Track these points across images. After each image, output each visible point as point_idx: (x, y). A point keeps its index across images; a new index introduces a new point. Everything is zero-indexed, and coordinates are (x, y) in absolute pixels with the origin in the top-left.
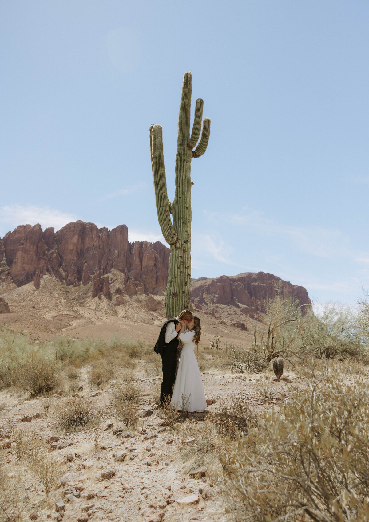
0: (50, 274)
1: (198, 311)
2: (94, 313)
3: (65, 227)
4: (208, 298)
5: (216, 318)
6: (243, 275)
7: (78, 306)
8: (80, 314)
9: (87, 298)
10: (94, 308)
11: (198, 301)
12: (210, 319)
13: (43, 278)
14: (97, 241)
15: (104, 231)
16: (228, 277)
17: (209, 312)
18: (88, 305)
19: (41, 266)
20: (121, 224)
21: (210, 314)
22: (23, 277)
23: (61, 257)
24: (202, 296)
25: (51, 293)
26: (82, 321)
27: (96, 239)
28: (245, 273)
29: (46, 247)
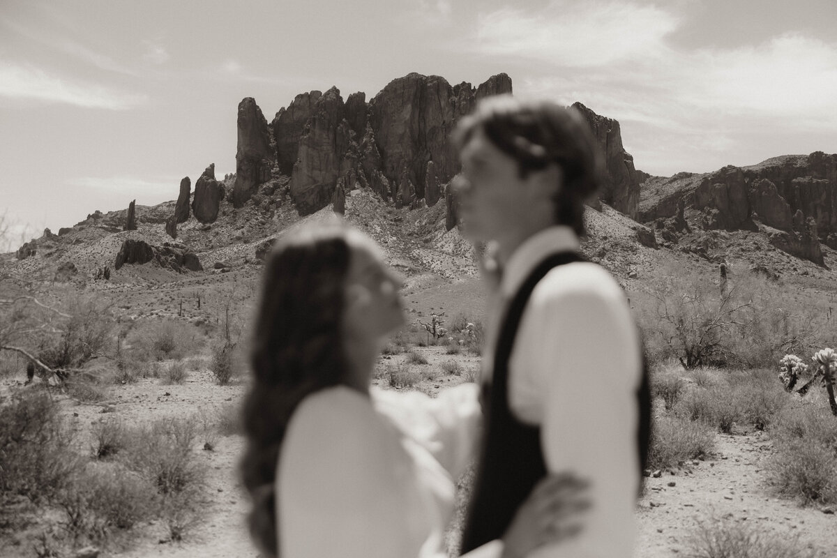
0: (363, 186)
1: (668, 247)
2: (450, 260)
3: (386, 89)
4: (694, 216)
5: (708, 259)
6: (775, 162)
7: (418, 248)
8: (422, 264)
9: (436, 231)
10: (450, 251)
11: (673, 224)
12: (694, 263)
13: (350, 196)
14: (451, 113)
15: (462, 90)
16: (739, 170)
17: (693, 247)
18: (439, 245)
19: (346, 172)
20: (496, 74)
21: (695, 252)
22: (313, 196)
23: (382, 152)
24: (681, 213)
25: (366, 225)
26: (426, 277)
27: (447, 109)
28: (779, 158)
29: (352, 133)
